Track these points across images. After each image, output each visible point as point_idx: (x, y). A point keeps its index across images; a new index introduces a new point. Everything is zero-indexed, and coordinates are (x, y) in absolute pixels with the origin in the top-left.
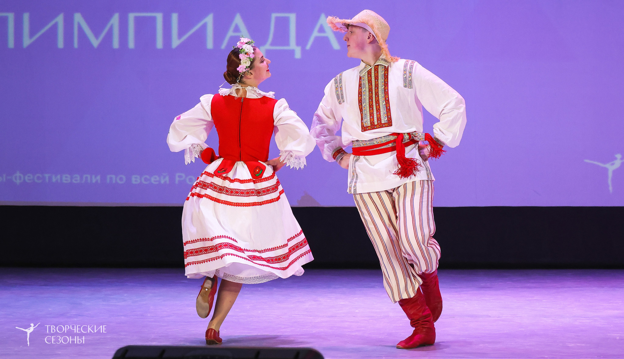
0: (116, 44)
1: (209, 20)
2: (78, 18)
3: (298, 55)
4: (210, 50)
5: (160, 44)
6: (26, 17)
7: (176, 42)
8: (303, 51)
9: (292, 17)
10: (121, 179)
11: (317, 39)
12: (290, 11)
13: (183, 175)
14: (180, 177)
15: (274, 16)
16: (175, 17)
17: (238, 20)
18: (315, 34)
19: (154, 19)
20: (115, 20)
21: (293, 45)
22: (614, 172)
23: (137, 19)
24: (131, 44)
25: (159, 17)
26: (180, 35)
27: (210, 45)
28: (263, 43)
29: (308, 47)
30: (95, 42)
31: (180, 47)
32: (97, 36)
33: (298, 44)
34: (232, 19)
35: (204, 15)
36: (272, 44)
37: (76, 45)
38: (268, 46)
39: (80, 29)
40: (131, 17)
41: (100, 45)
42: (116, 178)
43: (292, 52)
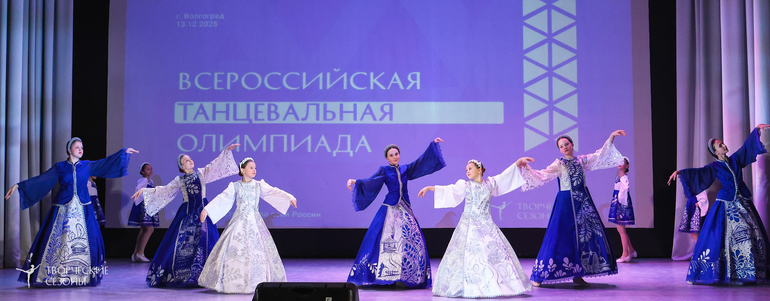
0: (264, 150)
1: (309, 138)
2: (247, 137)
3: (351, 155)
4: (309, 153)
5: (285, 150)
6: (221, 137)
7: (293, 149)
8: (354, 153)
9: (349, 137)
10: (266, 215)
11: (361, 147)
12: (348, 134)
13: (296, 213)
14: (294, 213)
15: (340, 136)
16: (293, 137)
17: (323, 138)
18: (360, 145)
19: (283, 138)
20: (264, 138)
21: (349, 150)
22: (503, 210)
23: (274, 138)
24: (272, 150)
25: (285, 137)
26: (296, 144)
27: (309, 150)
28: (335, 149)
29: (356, 151)
30: (254, 149)
31: (295, 151)
32: (255, 146)
33: (351, 149)
34: (320, 137)
35: (308, 136)
36: (339, 149)
37: (245, 150)
38: (337, 151)
39: (247, 142)
40: (272, 137)
41: (257, 150)
42: (264, 214)
43: (349, 153)
